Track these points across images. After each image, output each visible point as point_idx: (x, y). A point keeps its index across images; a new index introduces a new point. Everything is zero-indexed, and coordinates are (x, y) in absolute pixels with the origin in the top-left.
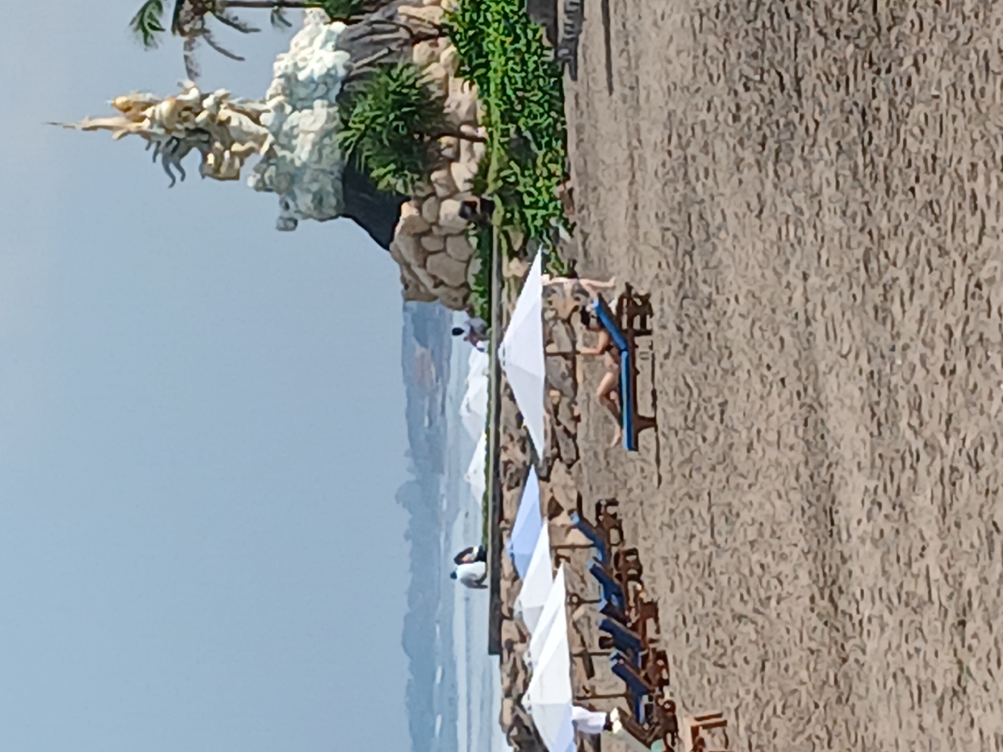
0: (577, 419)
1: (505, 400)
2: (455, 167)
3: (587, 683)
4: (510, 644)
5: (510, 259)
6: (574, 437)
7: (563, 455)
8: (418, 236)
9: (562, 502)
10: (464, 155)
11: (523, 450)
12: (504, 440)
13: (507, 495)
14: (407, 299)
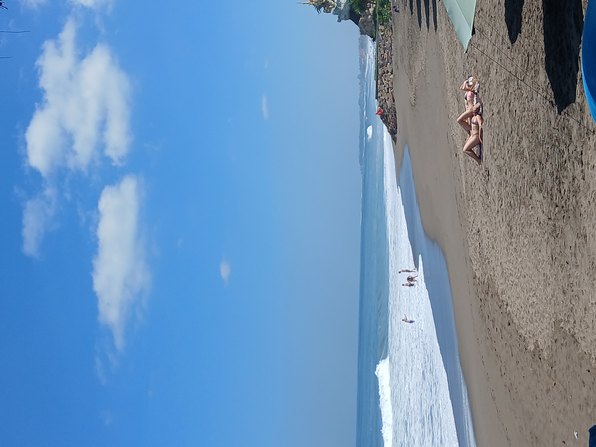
0: (392, 55)
1: (379, 52)
2: (370, 9)
3: (393, 103)
4: (379, 97)
5: (380, 26)
6: (391, 58)
7: (389, 62)
8: (363, 23)
9: (389, 71)
10: (372, 7)
11: (382, 61)
12: (378, 60)
13: (379, 69)
14: (361, 34)
